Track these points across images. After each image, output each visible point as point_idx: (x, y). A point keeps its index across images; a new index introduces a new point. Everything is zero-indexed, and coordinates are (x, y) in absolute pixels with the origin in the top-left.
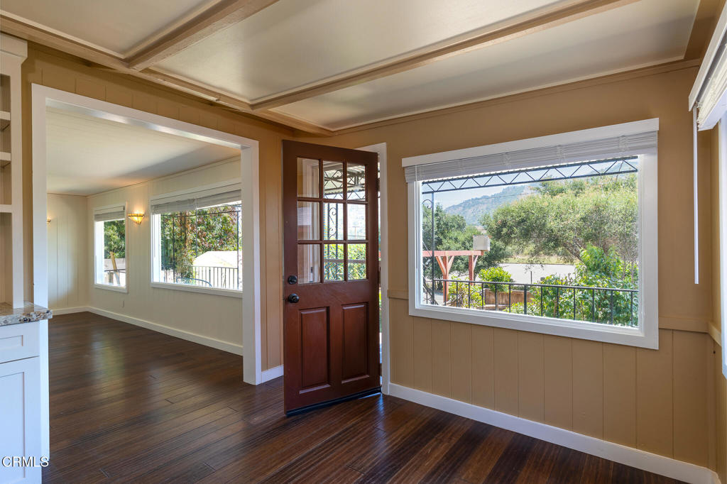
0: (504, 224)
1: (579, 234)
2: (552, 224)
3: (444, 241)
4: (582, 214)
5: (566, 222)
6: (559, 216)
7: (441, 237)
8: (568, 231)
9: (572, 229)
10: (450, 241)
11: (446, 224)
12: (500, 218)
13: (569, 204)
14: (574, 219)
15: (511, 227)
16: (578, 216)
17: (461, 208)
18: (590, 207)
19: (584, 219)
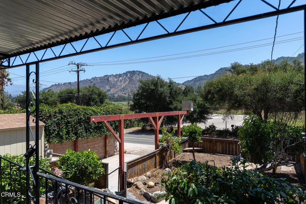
0: (209, 92)
1: (254, 99)
2: (237, 92)
3: (174, 102)
4: (255, 86)
5: (245, 91)
6: (241, 87)
7: (172, 100)
8: (246, 97)
9: (249, 95)
10: (177, 103)
11: (176, 92)
12: (207, 88)
13: (247, 80)
14: (250, 89)
15: (213, 94)
16: (253, 87)
17: (193, 82)
18: (260, 82)
19: (256, 89)
